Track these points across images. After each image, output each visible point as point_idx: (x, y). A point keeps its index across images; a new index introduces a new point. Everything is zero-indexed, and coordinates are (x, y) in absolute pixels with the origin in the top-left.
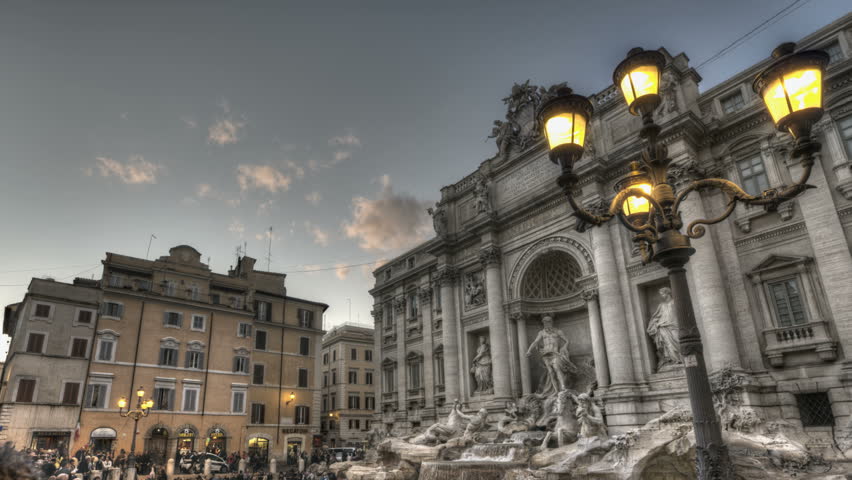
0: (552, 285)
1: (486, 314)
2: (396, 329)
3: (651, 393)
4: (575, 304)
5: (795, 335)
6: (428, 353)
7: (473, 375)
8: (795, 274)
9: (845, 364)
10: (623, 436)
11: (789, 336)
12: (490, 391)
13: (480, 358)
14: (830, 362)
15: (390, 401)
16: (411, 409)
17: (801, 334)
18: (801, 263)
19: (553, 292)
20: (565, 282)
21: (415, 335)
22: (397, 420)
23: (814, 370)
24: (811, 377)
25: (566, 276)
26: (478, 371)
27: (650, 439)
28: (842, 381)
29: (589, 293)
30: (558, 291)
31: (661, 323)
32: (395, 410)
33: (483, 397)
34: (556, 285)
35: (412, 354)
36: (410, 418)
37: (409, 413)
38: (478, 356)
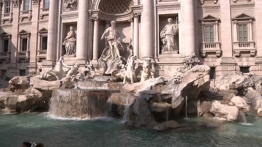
0: (113, 7)
1: (77, 15)
2: (12, 16)
3: (159, 62)
4: (123, 18)
5: (211, 46)
6: (34, 32)
7: (64, 47)
8: (214, 24)
9: (222, 58)
10: (177, 77)
11: (209, 46)
12: (73, 55)
13: (69, 38)
14: (218, 57)
15: (5, 57)
16: (19, 62)
17: (212, 46)
18: (217, 20)
19: (112, 11)
20: (119, 8)
21: (26, 21)
22: (10, 68)
23: (213, 59)
24: (212, 62)
25: (121, 4)
26: (67, 45)
27: (187, 79)
28: (221, 64)
29: (136, 14)
30: (115, 11)
31: (167, 33)
32: (9, 63)
33: (69, 58)
34: (115, 8)
35: (23, 31)
36: (19, 68)
37: (18, 64)
38: (68, 37)
